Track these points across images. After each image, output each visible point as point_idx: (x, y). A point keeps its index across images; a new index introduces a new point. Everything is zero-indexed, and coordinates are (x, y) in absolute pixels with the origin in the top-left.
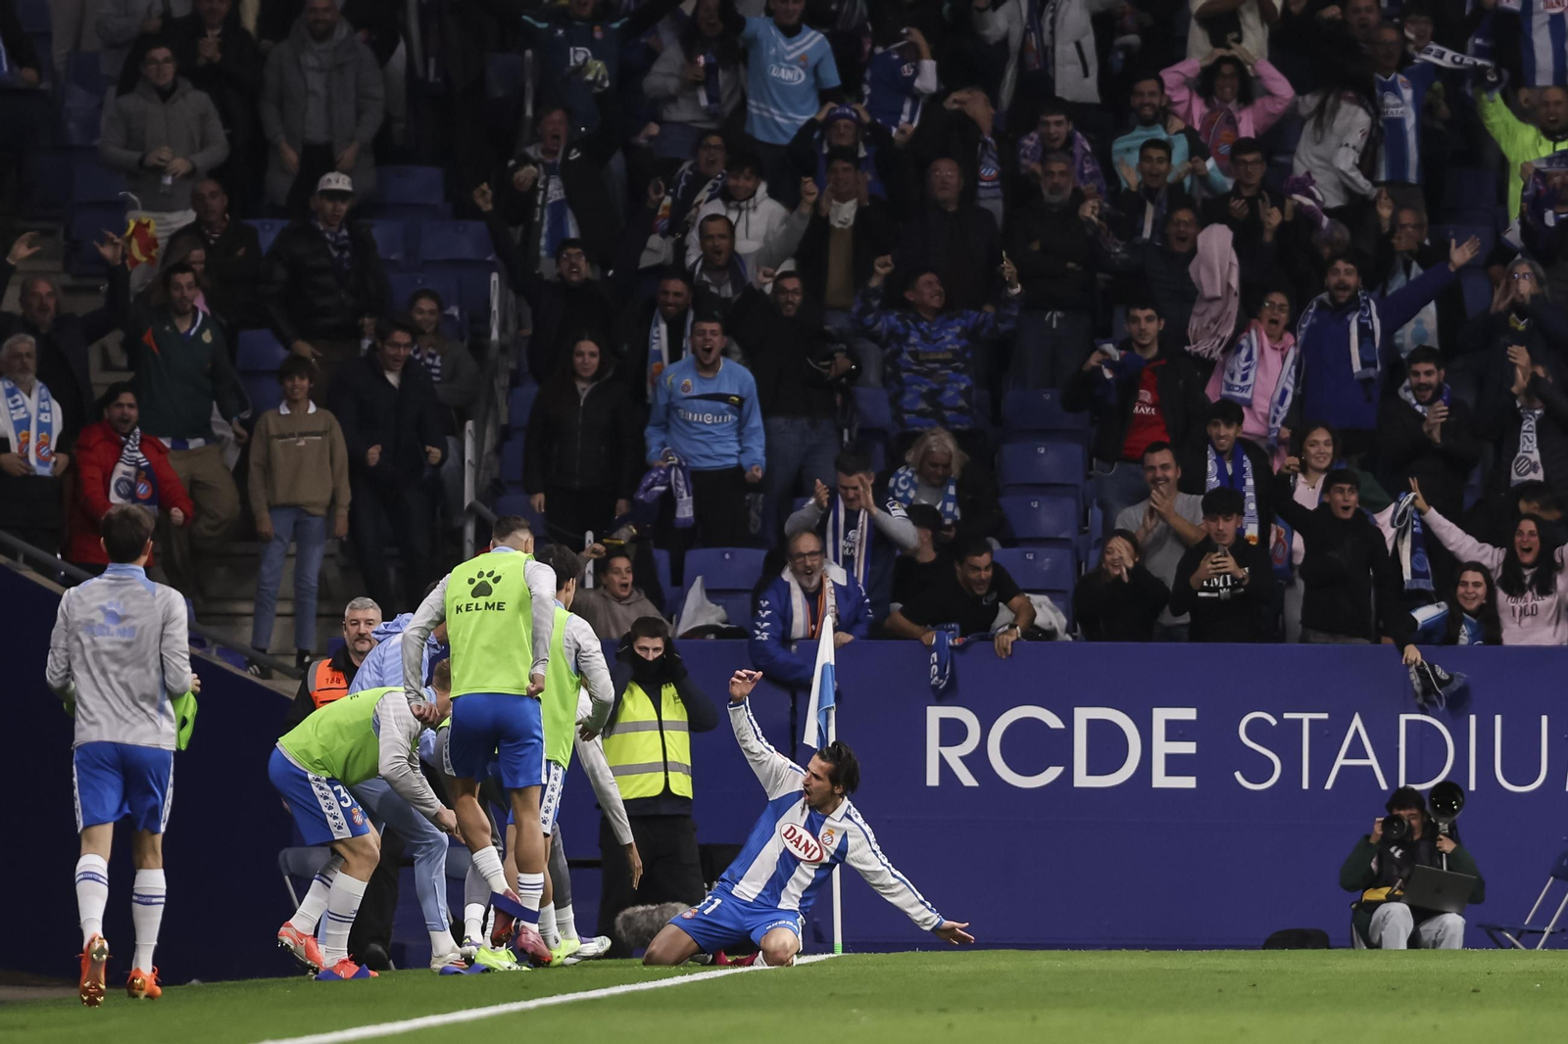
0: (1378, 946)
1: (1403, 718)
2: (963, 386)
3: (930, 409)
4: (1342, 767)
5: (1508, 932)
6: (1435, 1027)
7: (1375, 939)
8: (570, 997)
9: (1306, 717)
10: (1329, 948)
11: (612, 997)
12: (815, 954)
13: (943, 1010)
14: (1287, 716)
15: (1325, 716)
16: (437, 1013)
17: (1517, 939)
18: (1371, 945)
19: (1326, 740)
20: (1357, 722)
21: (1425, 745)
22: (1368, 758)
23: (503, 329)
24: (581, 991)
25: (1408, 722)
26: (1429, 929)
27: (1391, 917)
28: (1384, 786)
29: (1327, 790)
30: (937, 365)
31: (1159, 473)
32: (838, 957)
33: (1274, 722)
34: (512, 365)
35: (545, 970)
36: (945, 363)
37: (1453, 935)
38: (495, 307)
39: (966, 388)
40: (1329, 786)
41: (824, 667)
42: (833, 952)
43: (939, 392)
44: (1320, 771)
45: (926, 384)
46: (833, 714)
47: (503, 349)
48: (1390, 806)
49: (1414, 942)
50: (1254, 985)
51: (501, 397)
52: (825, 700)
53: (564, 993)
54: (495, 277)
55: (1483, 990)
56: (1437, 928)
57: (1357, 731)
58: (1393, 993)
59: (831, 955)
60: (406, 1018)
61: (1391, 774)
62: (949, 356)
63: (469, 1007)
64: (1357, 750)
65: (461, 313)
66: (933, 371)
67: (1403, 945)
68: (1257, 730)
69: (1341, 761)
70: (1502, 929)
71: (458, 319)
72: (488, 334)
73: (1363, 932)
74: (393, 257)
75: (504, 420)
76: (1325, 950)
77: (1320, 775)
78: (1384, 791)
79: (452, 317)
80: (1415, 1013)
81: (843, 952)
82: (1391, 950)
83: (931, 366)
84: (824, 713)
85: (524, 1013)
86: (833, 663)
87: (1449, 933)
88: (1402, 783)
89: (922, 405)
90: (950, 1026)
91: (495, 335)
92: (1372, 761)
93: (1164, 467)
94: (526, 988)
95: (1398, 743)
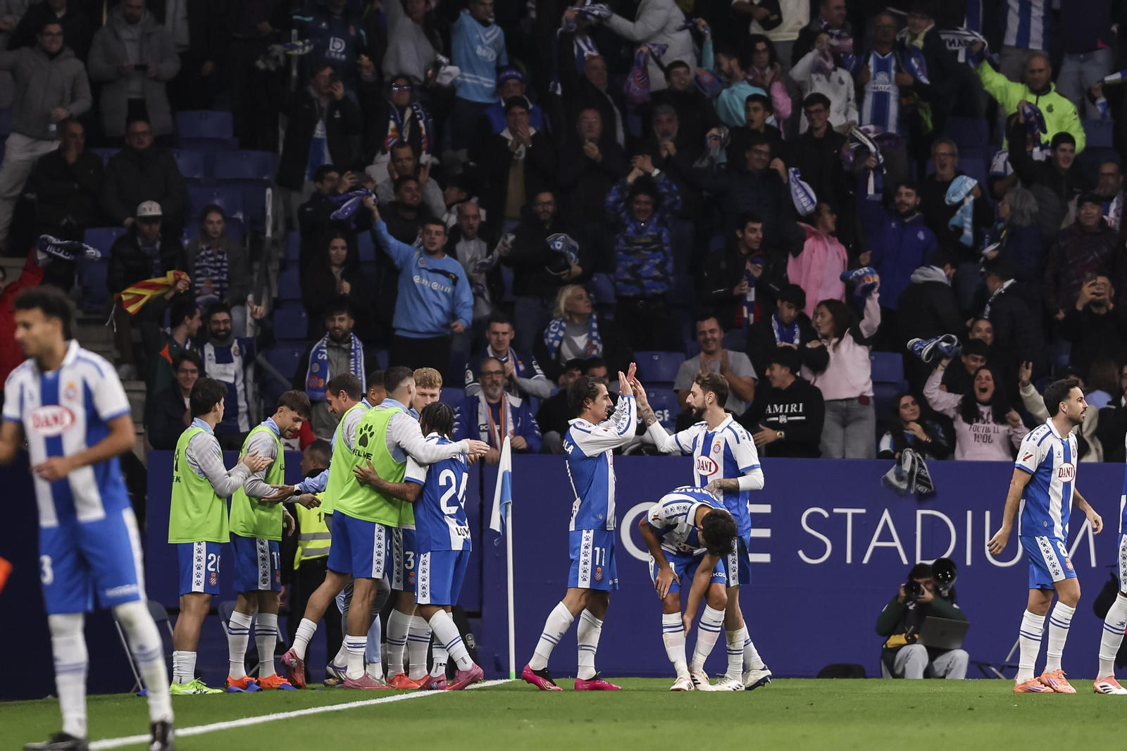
0: (902, 676)
1: (919, 513)
2: (658, 261)
3: (633, 279)
4: (876, 548)
5: (994, 667)
6: (943, 735)
7: (899, 671)
8: (320, 709)
9: (850, 512)
10: (865, 677)
11: (350, 709)
12: (496, 679)
13: (589, 721)
14: (836, 510)
15: (863, 511)
16: (224, 720)
17: (1000, 672)
18: (895, 676)
19: (864, 528)
20: (886, 515)
21: (935, 531)
22: (893, 541)
23: (274, 229)
24: (328, 705)
25: (923, 516)
26: (941, 662)
27: (912, 654)
28: (905, 562)
29: (865, 564)
30: (640, 247)
31: (709, 336)
32: (513, 682)
33: (826, 515)
34: (281, 255)
35: (303, 690)
36: (645, 245)
37: (961, 666)
38: (269, 213)
39: (660, 263)
40: (865, 561)
41: (504, 474)
42: (509, 678)
43: (640, 266)
44: (859, 550)
45: (631, 261)
46: (510, 507)
47: (274, 243)
48: (911, 576)
49: (928, 673)
50: (812, 704)
51: (273, 277)
52: (505, 498)
53: (316, 706)
54: (269, 191)
55: (976, 709)
56: (949, 660)
57: (886, 522)
58: (911, 710)
59: (507, 680)
60: (203, 724)
61: (911, 554)
62: (649, 240)
63: (248, 716)
64: (886, 535)
65: (244, 217)
66: (637, 251)
67: (920, 676)
68: (814, 520)
69: (874, 543)
70: (989, 665)
71: (242, 221)
72: (264, 233)
73: (890, 665)
74: (196, 177)
75: (275, 294)
76: (862, 679)
77: (859, 552)
78: (906, 565)
79: (238, 220)
80: (928, 725)
81: (516, 678)
82: (910, 679)
83: (636, 247)
84: (504, 506)
85: (287, 720)
86: (510, 471)
87: (958, 663)
88: (918, 561)
89: (627, 276)
90: (594, 732)
91: (269, 233)
92: (897, 543)
93: (712, 331)
94: (287, 702)
95: (915, 530)
